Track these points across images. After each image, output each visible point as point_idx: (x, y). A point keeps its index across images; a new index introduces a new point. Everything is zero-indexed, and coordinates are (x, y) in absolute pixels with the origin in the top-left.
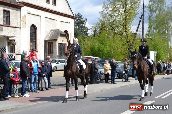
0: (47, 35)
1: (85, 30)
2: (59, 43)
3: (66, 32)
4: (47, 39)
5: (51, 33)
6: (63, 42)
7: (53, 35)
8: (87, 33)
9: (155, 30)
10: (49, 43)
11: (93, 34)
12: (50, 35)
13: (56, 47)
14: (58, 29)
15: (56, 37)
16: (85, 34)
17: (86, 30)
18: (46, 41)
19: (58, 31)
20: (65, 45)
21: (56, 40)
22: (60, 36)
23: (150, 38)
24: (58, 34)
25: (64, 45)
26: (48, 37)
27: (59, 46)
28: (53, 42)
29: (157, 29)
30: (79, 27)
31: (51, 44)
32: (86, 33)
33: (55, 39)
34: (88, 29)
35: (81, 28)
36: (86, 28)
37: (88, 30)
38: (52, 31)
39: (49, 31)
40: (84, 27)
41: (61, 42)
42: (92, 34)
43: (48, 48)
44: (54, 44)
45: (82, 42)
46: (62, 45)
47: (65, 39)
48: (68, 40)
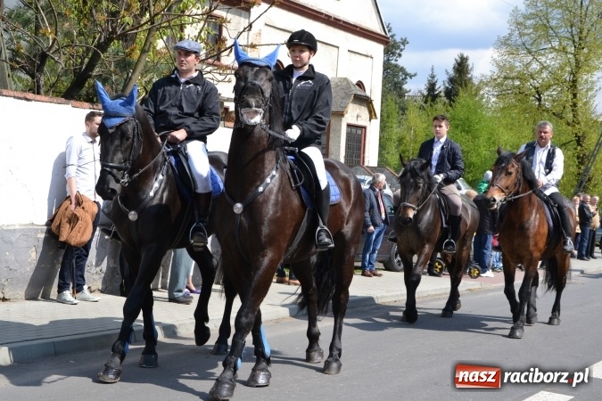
1: (398, 76)
2: (348, 125)
3: (360, 84)
6: (360, 123)
11: (425, 93)
14: (346, 79)
15: (342, 105)
19: (345, 83)
21: (341, 115)
22: (353, 102)
24: (348, 95)
25: (359, 132)
27: (349, 135)
33: (340, 109)
34: (406, 74)
36: (402, 69)
37: (406, 78)
40: (396, 66)
41: (353, 122)
42: (420, 92)
46: (354, 130)
47: (364, 111)
48: (373, 114)
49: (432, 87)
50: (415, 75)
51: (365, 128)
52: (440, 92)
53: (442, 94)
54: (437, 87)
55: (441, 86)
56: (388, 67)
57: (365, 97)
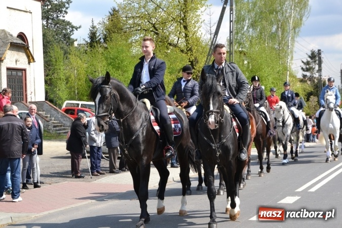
1: (66, 29)
3: (22, 36)
6: (19, 66)
8: (72, 37)
9: (251, 30)
11: (89, 41)
13: (1, 79)
15: (1, 52)
16: (65, 40)
17: (69, 30)
20: (24, 72)
22: (10, 49)
23: (240, 49)
24: (5, 44)
25: (20, 74)
29: (257, 26)
30: (50, 21)
32: (69, 38)
34: (73, 27)
35: (55, 25)
36: (69, 23)
37: (72, 30)
40: (64, 21)
41: (13, 66)
42: (84, 40)
45: (62, 64)
46: (14, 73)
48: (30, 58)
49: (93, 36)
50: (80, 27)
51: (25, 70)
52: (100, 39)
53: (102, 40)
54: (98, 35)
55: (100, 35)
56: (57, 22)
57: (21, 44)
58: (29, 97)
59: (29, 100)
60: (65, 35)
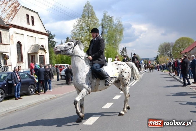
0: (29, 49)
2: (39, 55)
3: (42, 46)
4: (29, 52)
5: (32, 48)
6: (42, 55)
7: (34, 49)
10: (31, 55)
12: (31, 49)
13: (37, 58)
14: (38, 45)
15: (37, 51)
18: (29, 54)
21: (37, 53)
22: (40, 50)
24: (38, 48)
25: (43, 57)
26: (31, 51)
27: (40, 58)
28: (34, 55)
31: (33, 57)
36: (55, 42)
37: (56, 44)
38: (33, 46)
39: (30, 46)
40: (53, 41)
41: (41, 54)
43: (30, 59)
44: (35, 56)
47: (43, 52)
48: (45, 52)
51: (44, 56)
56: (51, 41)
57: (42, 48)
58: (45, 63)
59: (45, 64)
60: (54, 45)
